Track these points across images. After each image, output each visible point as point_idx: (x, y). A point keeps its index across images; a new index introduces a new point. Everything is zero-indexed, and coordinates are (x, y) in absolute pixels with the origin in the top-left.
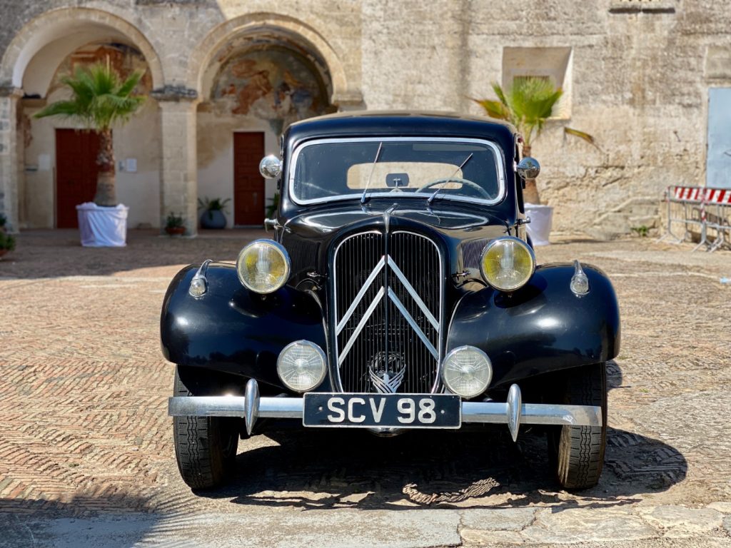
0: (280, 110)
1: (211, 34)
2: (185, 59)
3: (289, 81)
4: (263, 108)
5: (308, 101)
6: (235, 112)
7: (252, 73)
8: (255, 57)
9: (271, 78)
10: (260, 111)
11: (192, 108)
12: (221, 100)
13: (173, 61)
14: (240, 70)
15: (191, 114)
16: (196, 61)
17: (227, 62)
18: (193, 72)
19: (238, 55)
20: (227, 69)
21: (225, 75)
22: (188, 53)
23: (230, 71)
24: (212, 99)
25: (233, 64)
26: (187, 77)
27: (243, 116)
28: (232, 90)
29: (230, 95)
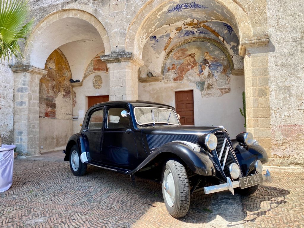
0: (202, 76)
1: (142, 10)
2: (124, 31)
3: (207, 58)
4: (192, 76)
5: (221, 69)
6: (175, 80)
7: (185, 56)
8: (186, 46)
9: (196, 58)
10: (190, 77)
11: (130, 66)
12: (168, 74)
13: (116, 33)
14: (178, 55)
15: (129, 70)
16: (132, 32)
17: (171, 52)
18: (131, 40)
19: (177, 47)
20: (170, 56)
21: (170, 59)
22: (127, 27)
23: (172, 57)
24: (162, 74)
25: (174, 53)
26: (126, 44)
27: (181, 82)
28: (174, 67)
29: (173, 70)
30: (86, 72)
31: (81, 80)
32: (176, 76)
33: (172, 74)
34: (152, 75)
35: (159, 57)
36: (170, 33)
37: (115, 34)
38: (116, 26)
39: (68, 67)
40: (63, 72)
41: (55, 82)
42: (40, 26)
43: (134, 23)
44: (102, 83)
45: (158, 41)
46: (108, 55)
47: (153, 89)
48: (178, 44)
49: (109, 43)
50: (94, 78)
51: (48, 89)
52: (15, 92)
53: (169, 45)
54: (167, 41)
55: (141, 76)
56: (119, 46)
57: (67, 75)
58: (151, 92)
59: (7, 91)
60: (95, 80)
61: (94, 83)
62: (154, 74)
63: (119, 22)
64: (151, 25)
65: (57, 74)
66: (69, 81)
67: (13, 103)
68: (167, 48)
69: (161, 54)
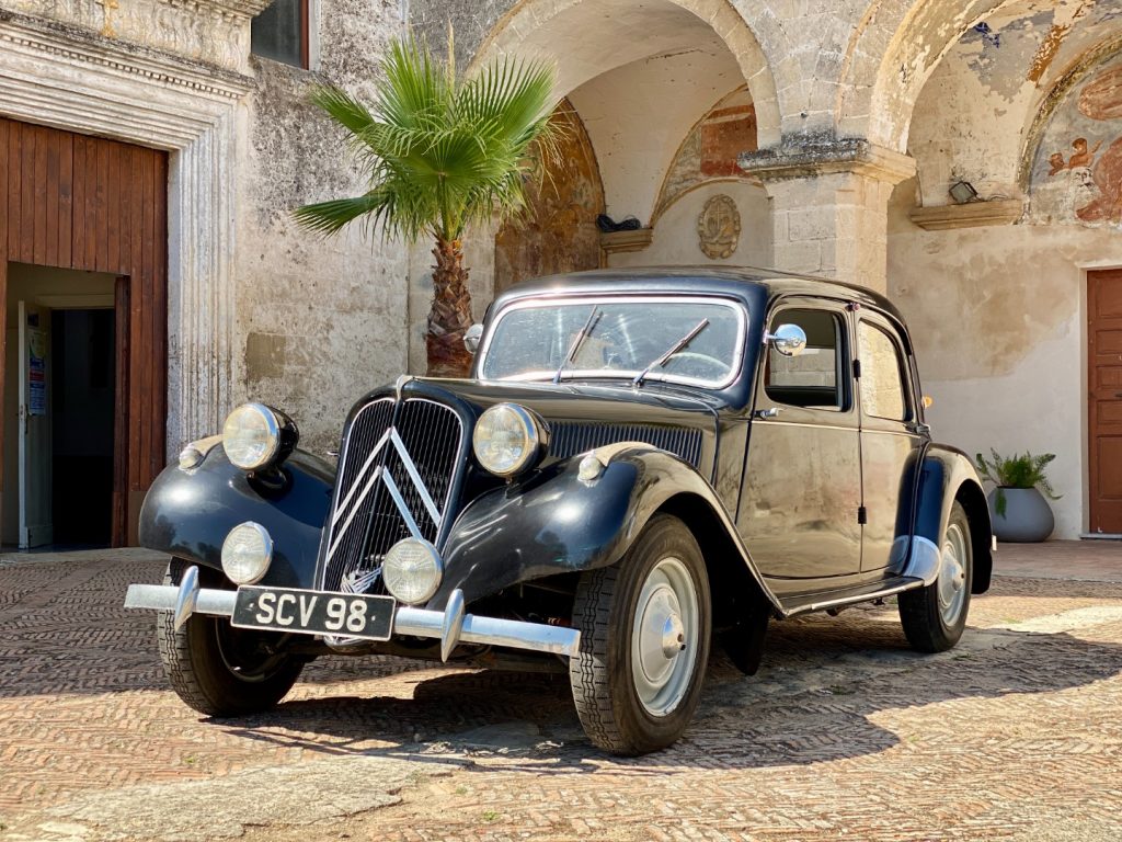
2: (831, 54)
6: (1085, 214)
11: (852, 191)
12: (1050, 186)
13: (802, 63)
14: (1101, 97)
15: (849, 206)
16: (865, 55)
17: (1067, 80)
18: (858, 88)
19: (1096, 58)
20: (1065, 100)
21: (1061, 116)
22: (843, 36)
23: (1074, 105)
24: (1022, 186)
25: (1083, 86)
26: (839, 105)
27: (1111, 223)
28: (1080, 155)
29: (1075, 170)
30: (667, 184)
31: (645, 221)
32: (1086, 196)
33: (1072, 189)
34: (975, 193)
35: (1005, 112)
36: (1053, 10)
37: (799, 65)
38: (804, 31)
39: (590, 163)
40: (570, 189)
41: (540, 236)
42: (506, 30)
43: (873, 20)
44: (737, 232)
45: (997, 44)
46: (769, 152)
47: (977, 261)
48: (1106, 44)
49: (773, 99)
50: (702, 210)
51: (516, 269)
52: (413, 287)
53: (1051, 55)
54: (1040, 40)
55: (919, 199)
56: (811, 113)
57: (585, 198)
58: (968, 275)
59: (389, 286)
60: (706, 217)
61: (701, 234)
62: (984, 190)
63: (814, 18)
64: (945, 14)
65: (549, 200)
66: (593, 226)
67: (406, 331)
68: (1042, 71)
69: (1016, 97)
